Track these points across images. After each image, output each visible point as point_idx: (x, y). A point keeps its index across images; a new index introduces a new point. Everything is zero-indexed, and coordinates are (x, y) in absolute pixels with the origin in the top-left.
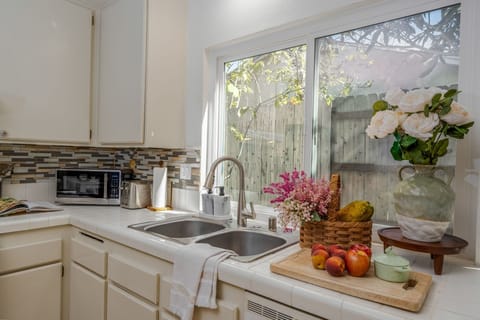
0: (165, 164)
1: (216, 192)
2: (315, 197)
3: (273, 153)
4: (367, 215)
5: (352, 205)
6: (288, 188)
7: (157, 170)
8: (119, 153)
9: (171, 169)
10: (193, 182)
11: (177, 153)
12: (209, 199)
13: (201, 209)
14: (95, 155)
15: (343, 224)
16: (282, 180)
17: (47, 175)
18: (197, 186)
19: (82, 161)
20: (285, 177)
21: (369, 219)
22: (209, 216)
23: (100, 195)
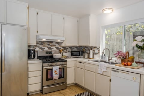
0: (92, 49)
1: (103, 55)
2: (123, 55)
3: (116, 47)
4: (133, 58)
5: (131, 57)
6: (118, 54)
7: (91, 51)
8: (81, 47)
9: (93, 51)
10: (98, 53)
11: (94, 47)
12: (102, 57)
13: (100, 58)
14: (76, 48)
15: (128, 60)
16: (117, 53)
17: (68, 52)
18: (99, 54)
19: (74, 49)
20: (118, 52)
21: (134, 59)
22: (102, 60)
23: (79, 56)
